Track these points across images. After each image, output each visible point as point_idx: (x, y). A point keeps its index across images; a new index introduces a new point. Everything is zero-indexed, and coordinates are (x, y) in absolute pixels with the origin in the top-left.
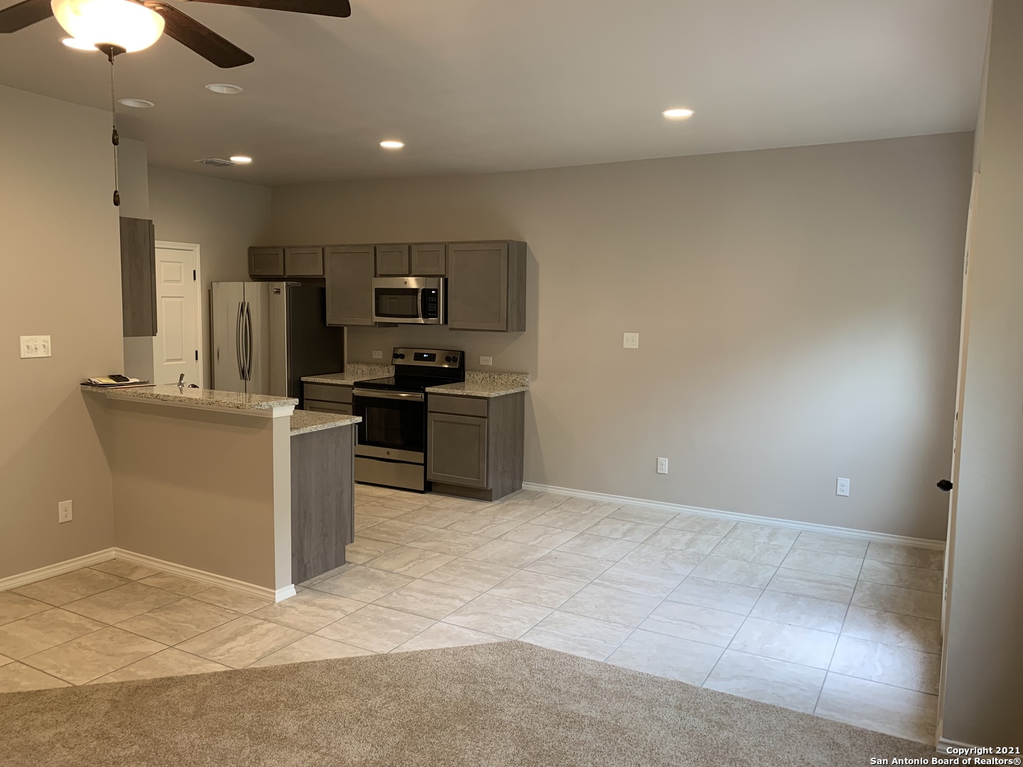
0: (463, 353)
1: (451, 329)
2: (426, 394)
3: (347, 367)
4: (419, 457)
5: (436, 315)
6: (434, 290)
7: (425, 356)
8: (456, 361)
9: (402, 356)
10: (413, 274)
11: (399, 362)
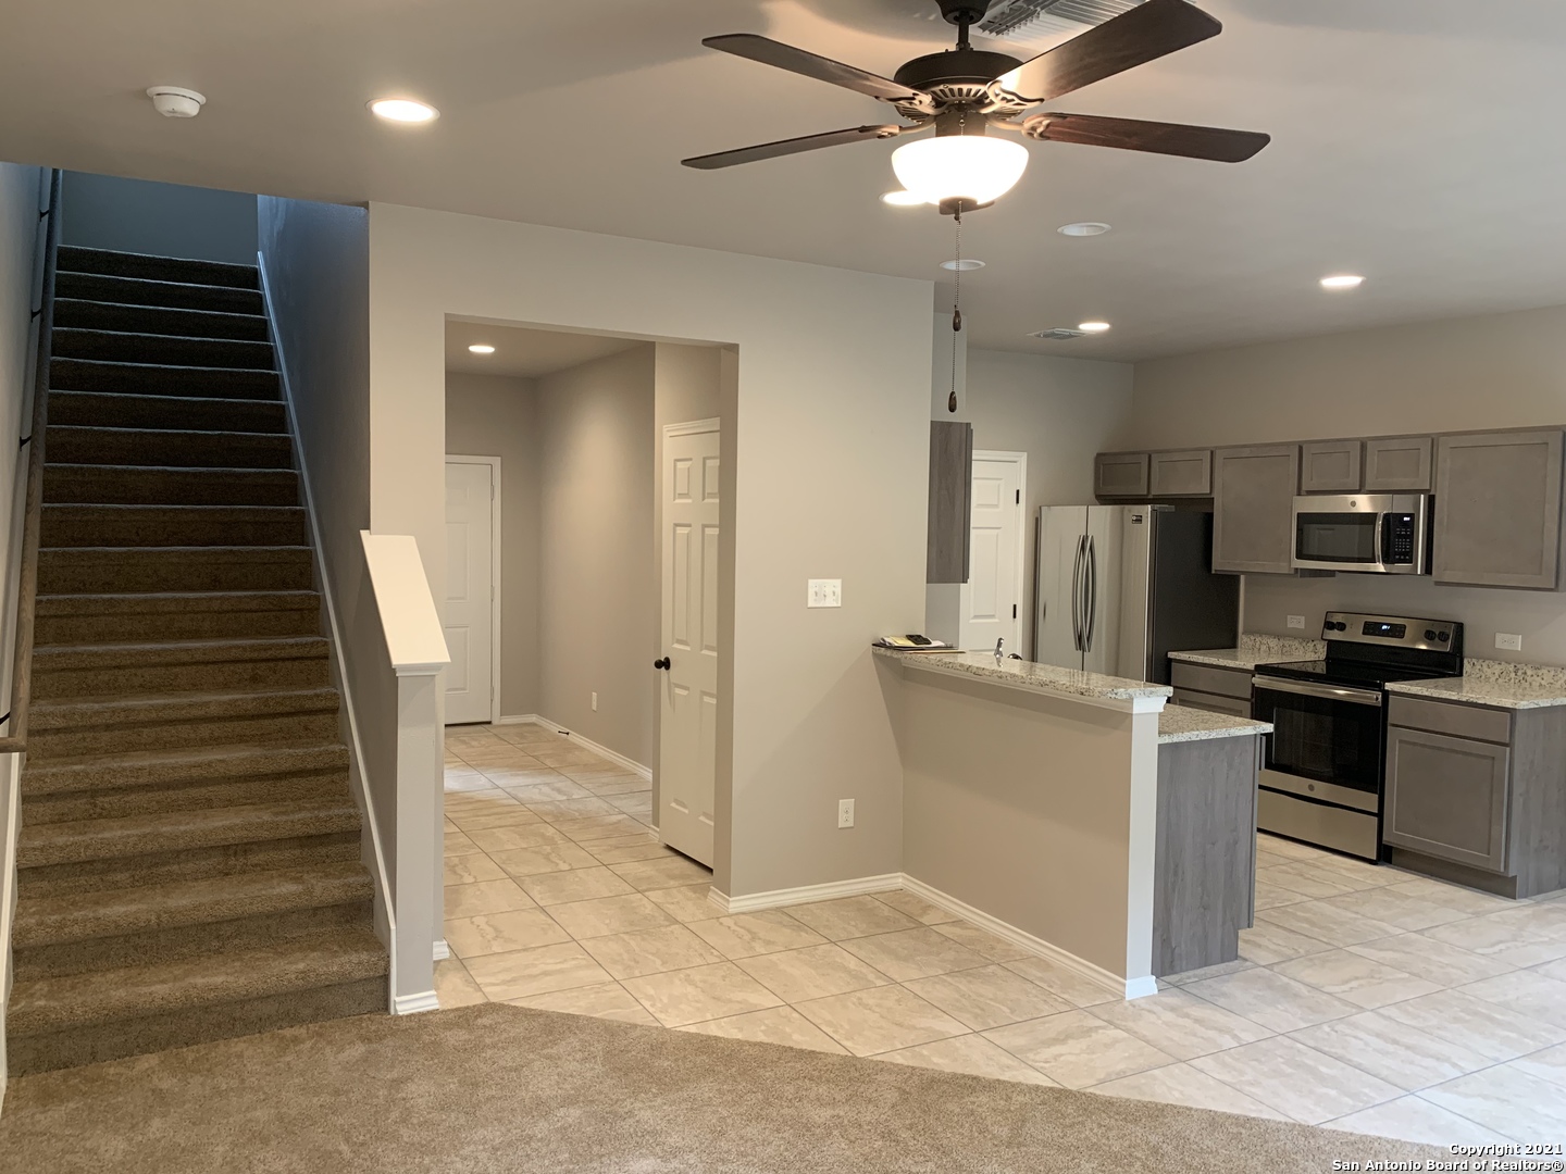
0: (1460, 627)
1: (1438, 583)
2: (1386, 694)
3: (1243, 639)
4: (1369, 801)
5: (1408, 557)
6: (1407, 515)
7: (1384, 627)
8: (1446, 640)
9: (1341, 627)
10: (1368, 488)
11: (1335, 635)
